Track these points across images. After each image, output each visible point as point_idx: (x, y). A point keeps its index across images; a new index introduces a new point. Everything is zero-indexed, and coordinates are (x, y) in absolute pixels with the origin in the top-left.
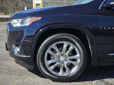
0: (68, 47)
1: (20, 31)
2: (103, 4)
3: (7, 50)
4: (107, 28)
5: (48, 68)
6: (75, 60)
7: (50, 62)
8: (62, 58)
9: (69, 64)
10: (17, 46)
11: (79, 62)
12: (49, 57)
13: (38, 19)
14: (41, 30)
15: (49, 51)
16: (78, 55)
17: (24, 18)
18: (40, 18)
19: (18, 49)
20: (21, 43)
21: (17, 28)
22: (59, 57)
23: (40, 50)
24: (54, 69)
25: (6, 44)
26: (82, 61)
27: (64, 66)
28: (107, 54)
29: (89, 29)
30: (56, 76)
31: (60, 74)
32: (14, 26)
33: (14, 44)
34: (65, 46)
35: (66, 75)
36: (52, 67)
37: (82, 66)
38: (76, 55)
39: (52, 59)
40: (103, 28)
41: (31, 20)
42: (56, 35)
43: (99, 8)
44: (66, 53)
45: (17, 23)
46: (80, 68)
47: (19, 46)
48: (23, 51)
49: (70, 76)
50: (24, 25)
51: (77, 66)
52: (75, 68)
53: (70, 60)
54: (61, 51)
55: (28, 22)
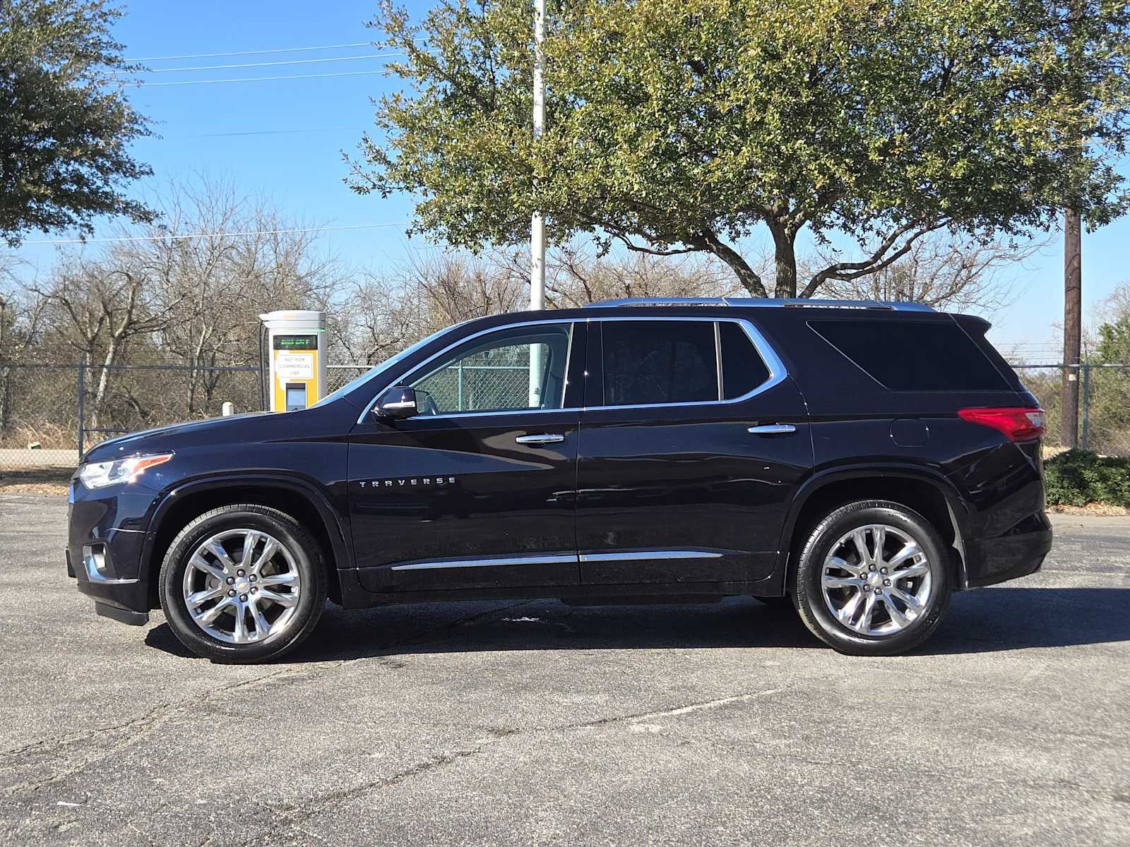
0: (260, 546)
1: (100, 501)
2: (373, 407)
3: (70, 576)
4: (382, 482)
5: (196, 619)
6: (285, 589)
7: (200, 597)
8: (241, 585)
9: (268, 604)
10: (97, 549)
11: (296, 595)
12: (200, 582)
13: (162, 459)
14: (173, 493)
15: (196, 561)
16: (292, 574)
17: (117, 458)
18: (170, 456)
19: (100, 561)
20: (109, 539)
21: (98, 490)
22: (230, 581)
23: (167, 558)
24: (214, 622)
25: (67, 552)
26: (306, 593)
27: (247, 609)
28: (387, 566)
29: (325, 490)
30: (222, 643)
31: (238, 635)
32: (90, 485)
33: (87, 544)
34: (249, 544)
35: (256, 638)
36: (209, 615)
37: (305, 608)
38: (288, 571)
39: (210, 588)
40: (369, 483)
41: (143, 464)
42: (227, 508)
43: (359, 422)
44: (252, 565)
45: (97, 476)
46: (301, 615)
47: (102, 551)
48: (116, 566)
49: (266, 642)
50: (116, 481)
51: (292, 609)
52: (285, 614)
53: (267, 588)
54: (235, 561)
55: (132, 469)
